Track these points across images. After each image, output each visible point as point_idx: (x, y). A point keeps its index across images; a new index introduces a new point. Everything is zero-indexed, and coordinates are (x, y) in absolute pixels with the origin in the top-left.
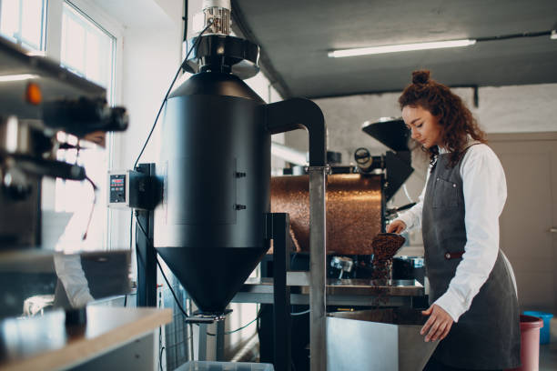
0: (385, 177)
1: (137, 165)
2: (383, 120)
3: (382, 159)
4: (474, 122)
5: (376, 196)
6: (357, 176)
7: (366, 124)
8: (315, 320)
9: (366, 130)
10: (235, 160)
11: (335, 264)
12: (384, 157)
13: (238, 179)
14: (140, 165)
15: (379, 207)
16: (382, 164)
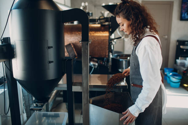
0: (110, 26)
1: (2, 39)
2: (110, 4)
3: (109, 19)
4: (153, 21)
5: (106, 34)
6: (99, 25)
7: (104, 5)
8: (85, 105)
9: (103, 7)
10: (48, 40)
11: (91, 65)
12: (110, 18)
13: (49, 49)
14: (3, 38)
15: (108, 38)
16: (109, 21)
